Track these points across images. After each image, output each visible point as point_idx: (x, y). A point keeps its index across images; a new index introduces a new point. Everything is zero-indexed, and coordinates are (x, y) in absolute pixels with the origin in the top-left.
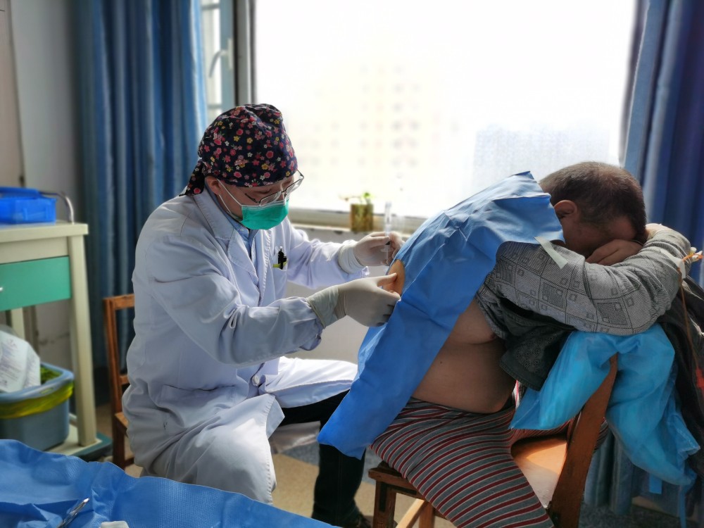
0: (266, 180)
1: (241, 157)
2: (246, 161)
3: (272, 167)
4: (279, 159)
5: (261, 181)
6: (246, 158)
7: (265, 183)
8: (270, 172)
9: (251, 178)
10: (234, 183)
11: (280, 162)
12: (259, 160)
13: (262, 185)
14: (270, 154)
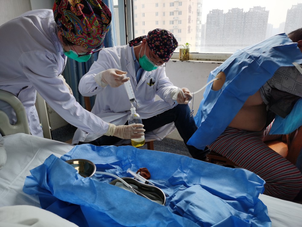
0: (158, 54)
1: (159, 42)
2: (159, 44)
3: (163, 53)
4: (166, 53)
5: (156, 53)
6: (160, 44)
7: (157, 54)
8: (161, 53)
9: (155, 49)
10: (150, 46)
11: (166, 54)
12: (162, 48)
13: (155, 54)
14: (166, 50)
